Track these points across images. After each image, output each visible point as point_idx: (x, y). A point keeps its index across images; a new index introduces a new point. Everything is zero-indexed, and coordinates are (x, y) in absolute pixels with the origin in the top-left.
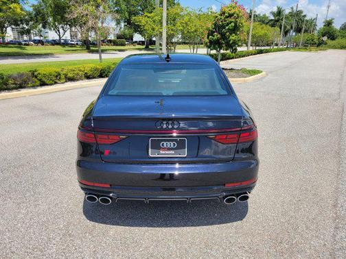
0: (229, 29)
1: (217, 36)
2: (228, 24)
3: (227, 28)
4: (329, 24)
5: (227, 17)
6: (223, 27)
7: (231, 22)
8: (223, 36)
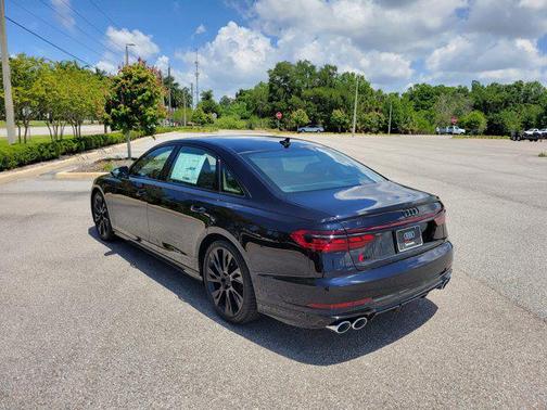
0: (143, 100)
1: (124, 110)
2: (140, 94)
3: (140, 98)
4: (207, 97)
5: (136, 82)
6: (134, 96)
7: (144, 91)
8: (135, 110)
